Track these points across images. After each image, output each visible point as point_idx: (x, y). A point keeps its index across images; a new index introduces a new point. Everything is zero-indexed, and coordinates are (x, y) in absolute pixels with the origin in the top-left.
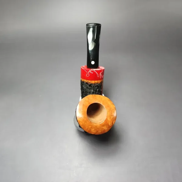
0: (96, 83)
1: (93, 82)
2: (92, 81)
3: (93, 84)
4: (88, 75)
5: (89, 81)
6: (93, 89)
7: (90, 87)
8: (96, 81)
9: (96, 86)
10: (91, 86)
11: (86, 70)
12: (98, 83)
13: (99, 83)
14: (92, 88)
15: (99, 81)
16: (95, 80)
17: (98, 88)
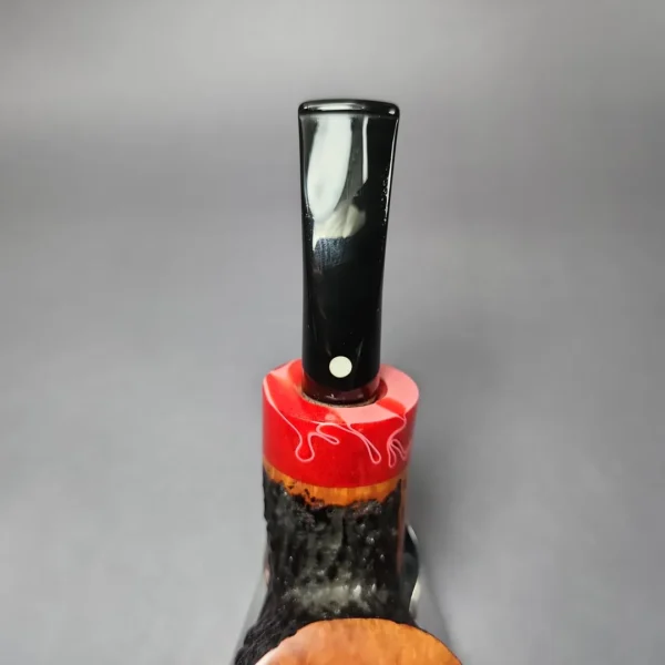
0: (363, 502)
1: (341, 496)
2: (335, 491)
3: (339, 507)
4: (305, 453)
5: (315, 491)
6: (340, 535)
7: (322, 527)
8: (362, 492)
9: (360, 520)
10: (328, 521)
11: (295, 421)
12: (371, 500)
13: (381, 499)
14: (333, 532)
15: (382, 489)
16: (352, 482)
17: (376, 528)
